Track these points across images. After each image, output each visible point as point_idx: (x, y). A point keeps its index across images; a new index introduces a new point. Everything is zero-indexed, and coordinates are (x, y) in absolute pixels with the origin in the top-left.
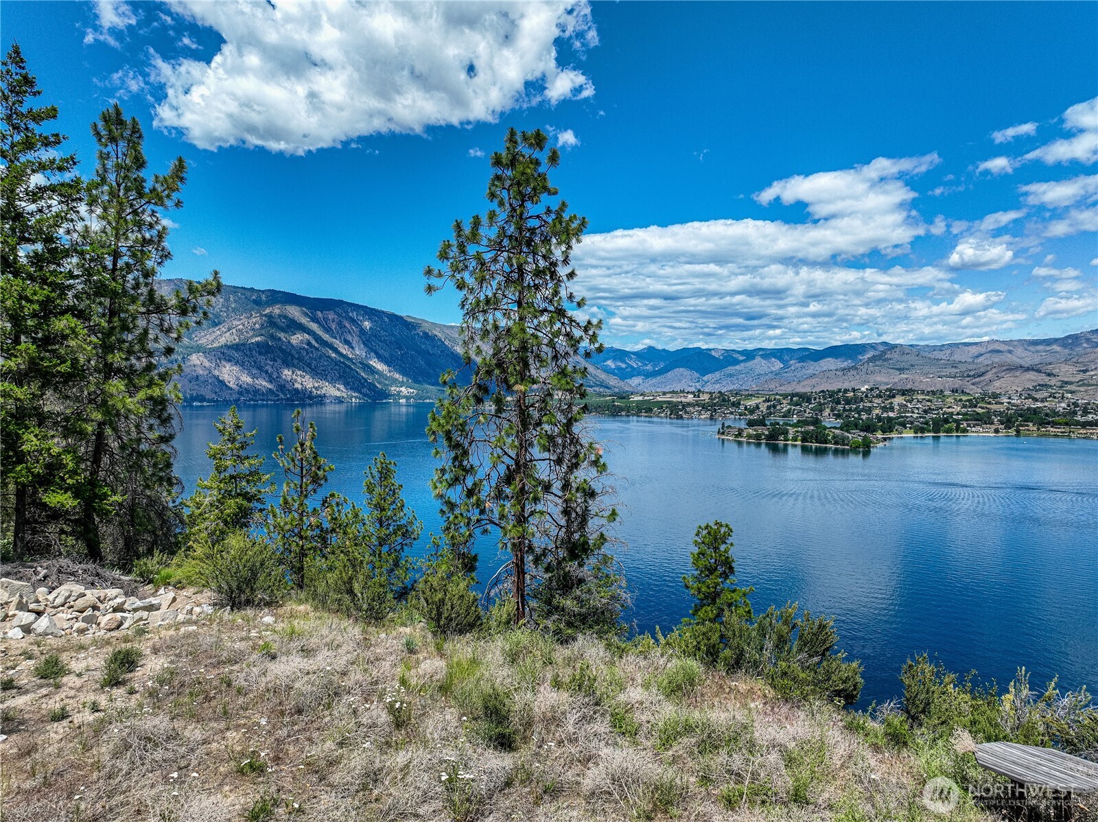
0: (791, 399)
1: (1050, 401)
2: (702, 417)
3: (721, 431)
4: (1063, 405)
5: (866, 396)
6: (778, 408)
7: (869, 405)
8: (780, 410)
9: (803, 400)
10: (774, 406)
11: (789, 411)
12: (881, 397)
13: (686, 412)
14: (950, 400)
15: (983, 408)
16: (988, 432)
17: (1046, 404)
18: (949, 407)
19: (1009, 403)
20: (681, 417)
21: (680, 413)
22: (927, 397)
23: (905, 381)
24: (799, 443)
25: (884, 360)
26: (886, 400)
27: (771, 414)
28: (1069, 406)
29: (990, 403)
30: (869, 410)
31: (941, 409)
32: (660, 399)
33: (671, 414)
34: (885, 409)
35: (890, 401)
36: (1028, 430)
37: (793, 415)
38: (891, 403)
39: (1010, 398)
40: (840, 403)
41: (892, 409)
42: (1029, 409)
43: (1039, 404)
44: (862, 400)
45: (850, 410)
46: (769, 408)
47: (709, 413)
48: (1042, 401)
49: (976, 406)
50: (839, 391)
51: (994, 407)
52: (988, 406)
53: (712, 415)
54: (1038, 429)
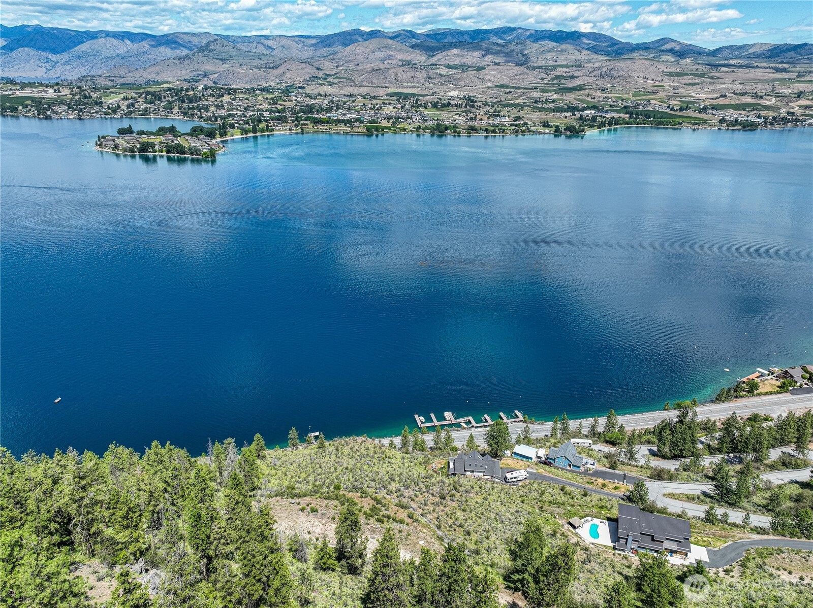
0: (146, 98)
1: (319, 99)
2: (71, 117)
3: (99, 143)
4: (326, 102)
5: (203, 95)
6: (136, 106)
7: (206, 103)
8: (138, 109)
9: (155, 98)
10: (133, 105)
11: (146, 110)
12: (214, 96)
13: (54, 112)
14: (260, 98)
15: (281, 105)
16: (286, 130)
17: (317, 101)
18: (260, 105)
19: (296, 100)
20: (50, 118)
21: (48, 113)
22: (245, 96)
23: (227, 72)
24: (164, 154)
25: (210, 51)
26: (217, 98)
27: (131, 112)
28: (329, 103)
29: (285, 101)
30: (207, 108)
31: (255, 105)
32: (20, 95)
33: (38, 115)
34: (218, 107)
35: (220, 99)
36: (308, 128)
37: (150, 113)
38: (222, 101)
39: (296, 97)
40: (184, 102)
41: (222, 107)
42: (308, 105)
43: (313, 102)
44: (200, 99)
45: (193, 108)
46: (128, 107)
47: (76, 112)
48: (315, 99)
49: (276, 104)
50: (182, 89)
51: (287, 104)
52: (284, 103)
53: (79, 116)
54: (313, 127)
